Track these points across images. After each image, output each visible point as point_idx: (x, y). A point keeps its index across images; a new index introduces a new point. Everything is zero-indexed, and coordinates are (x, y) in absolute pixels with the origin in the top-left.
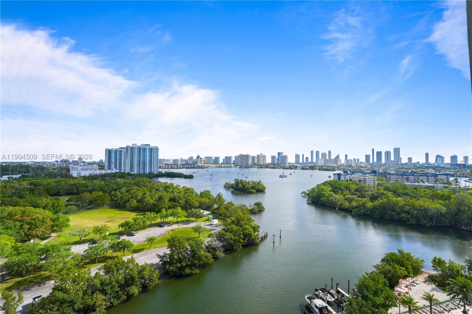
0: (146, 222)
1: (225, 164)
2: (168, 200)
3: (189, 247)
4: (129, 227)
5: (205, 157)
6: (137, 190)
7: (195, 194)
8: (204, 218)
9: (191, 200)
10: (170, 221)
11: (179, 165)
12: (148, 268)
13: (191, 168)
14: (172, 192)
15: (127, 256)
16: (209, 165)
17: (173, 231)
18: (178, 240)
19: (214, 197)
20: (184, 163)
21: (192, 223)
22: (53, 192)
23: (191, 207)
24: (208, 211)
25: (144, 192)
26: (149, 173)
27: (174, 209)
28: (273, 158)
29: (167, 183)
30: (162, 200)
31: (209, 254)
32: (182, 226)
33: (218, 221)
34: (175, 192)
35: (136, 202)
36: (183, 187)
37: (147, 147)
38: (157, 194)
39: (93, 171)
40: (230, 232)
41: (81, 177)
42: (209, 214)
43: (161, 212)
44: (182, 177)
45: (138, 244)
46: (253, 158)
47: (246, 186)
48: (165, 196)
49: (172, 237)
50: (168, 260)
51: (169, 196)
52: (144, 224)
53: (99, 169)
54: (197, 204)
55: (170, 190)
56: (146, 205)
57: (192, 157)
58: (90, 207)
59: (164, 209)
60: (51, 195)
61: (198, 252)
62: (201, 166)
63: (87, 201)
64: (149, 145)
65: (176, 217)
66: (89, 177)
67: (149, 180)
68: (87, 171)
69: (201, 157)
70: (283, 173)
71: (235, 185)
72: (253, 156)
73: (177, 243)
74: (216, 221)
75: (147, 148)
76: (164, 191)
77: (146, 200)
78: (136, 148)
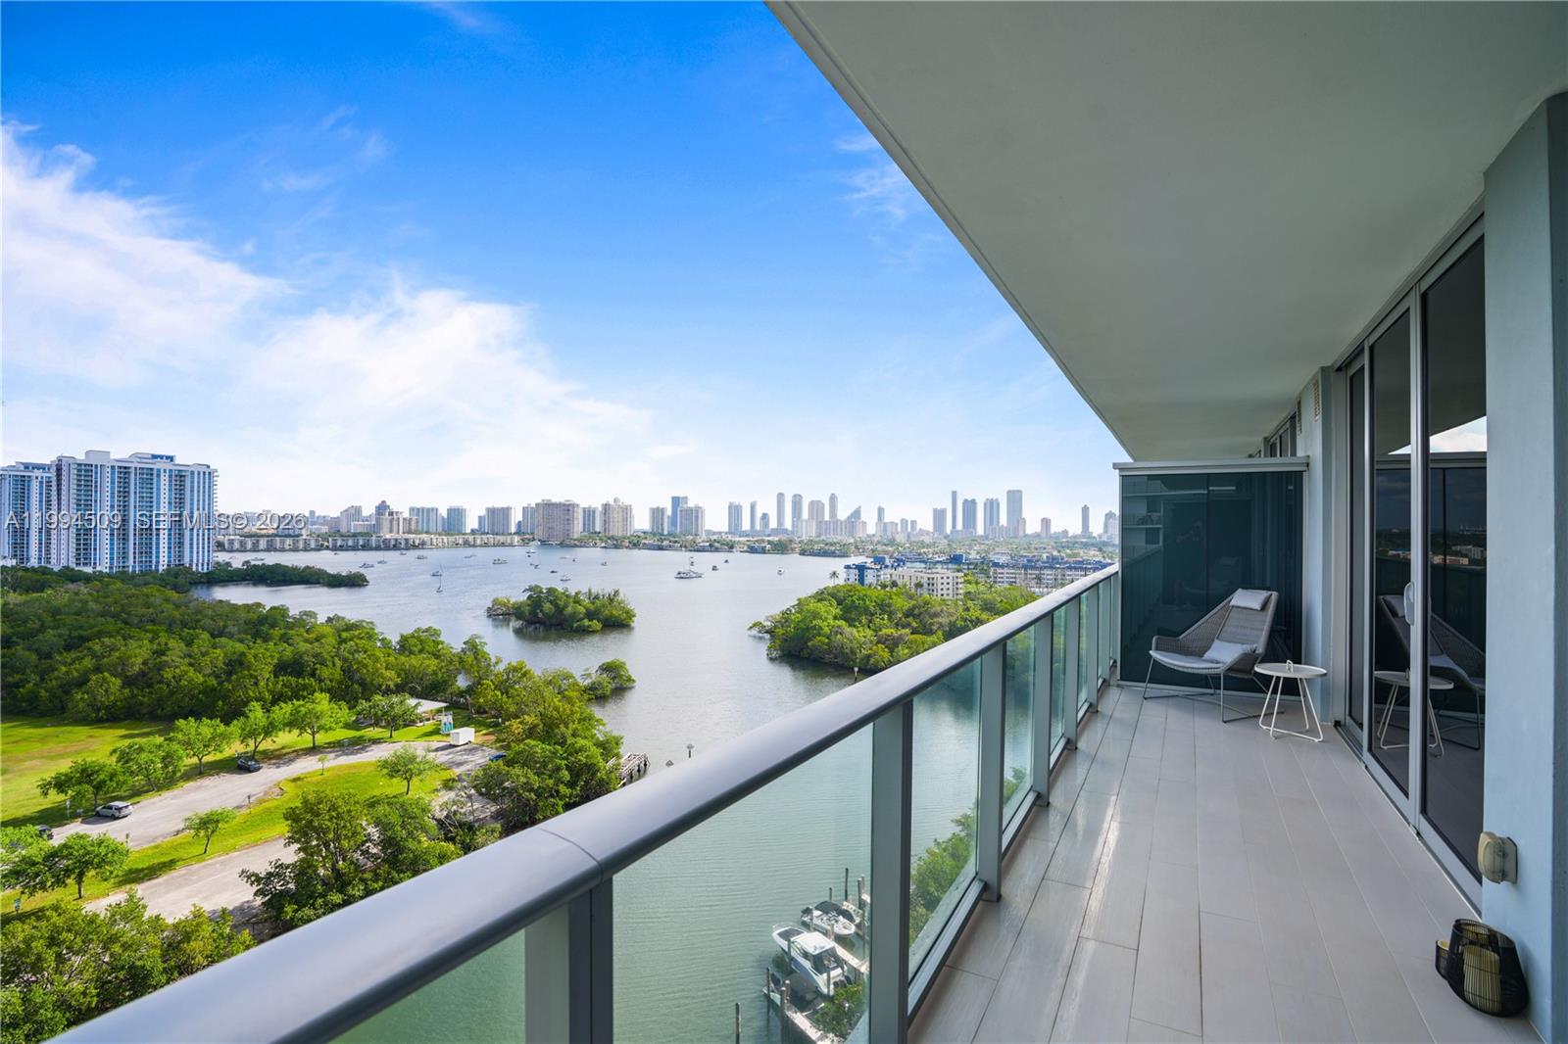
0: (181, 758)
1: (488, 533)
2: (270, 668)
3: (372, 830)
4: (99, 787)
5: (412, 510)
6: (125, 639)
7: (379, 644)
8: (419, 724)
9: (365, 666)
10: (283, 748)
11: (304, 537)
12: (207, 929)
13: (354, 548)
14: (286, 639)
15: (98, 898)
16: (424, 536)
17: (299, 782)
18: (334, 808)
19: (454, 651)
20: (324, 529)
21: (374, 747)
23: (368, 689)
24: (433, 700)
25: (159, 644)
26: (168, 571)
27: (301, 702)
28: (657, 514)
29: (258, 605)
30: (246, 672)
31: (452, 847)
32: (335, 762)
33: (476, 732)
34: (298, 639)
35: (123, 687)
36: (330, 620)
37: (159, 465)
38: (218, 651)
40: (524, 764)
42: (439, 711)
43: (247, 717)
44: (318, 583)
45: (147, 846)
46: (589, 514)
47: (569, 610)
48: (255, 656)
49: (305, 802)
50: (292, 886)
51: (277, 655)
52: (170, 769)
54: (391, 677)
55: (277, 632)
56: (172, 693)
57: (358, 510)
59: (256, 706)
61: (411, 845)
62: (393, 543)
64: (171, 458)
65: (309, 731)
67: (173, 595)
69: (394, 508)
70: (692, 564)
71: (527, 608)
72: (586, 506)
73: (331, 819)
74: (467, 735)
75: (159, 470)
76: (249, 637)
77: (168, 674)
78: (109, 470)
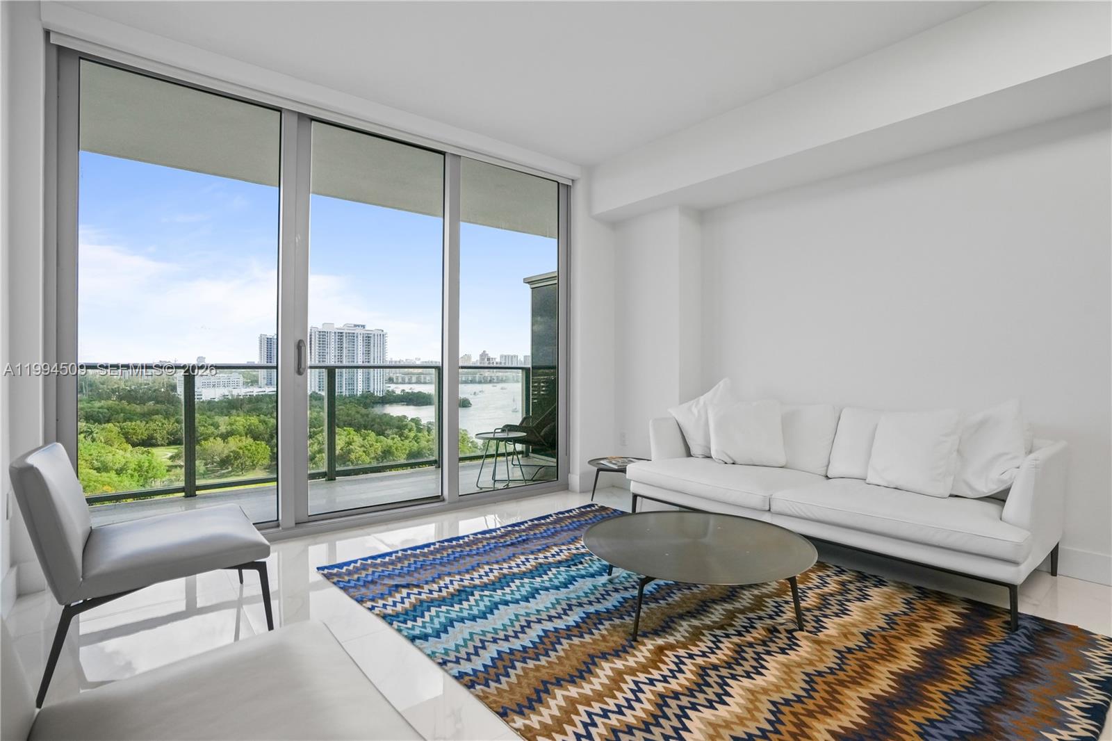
7: (470, 445)
14: (416, 439)
22: (139, 437)
25: (349, 438)
26: (362, 396)
34: (423, 439)
37: (358, 331)
38: (379, 444)
39: (230, 389)
41: (203, 402)
48: (397, 449)
51: (408, 449)
53: (246, 384)
55: (412, 434)
57: (469, 357)
58: (224, 473)
60: (134, 445)
62: (489, 378)
63: (217, 459)
64: (363, 326)
66: (221, 402)
67: (362, 410)
68: (217, 389)
75: (358, 334)
76: (397, 436)
78: (333, 334)
